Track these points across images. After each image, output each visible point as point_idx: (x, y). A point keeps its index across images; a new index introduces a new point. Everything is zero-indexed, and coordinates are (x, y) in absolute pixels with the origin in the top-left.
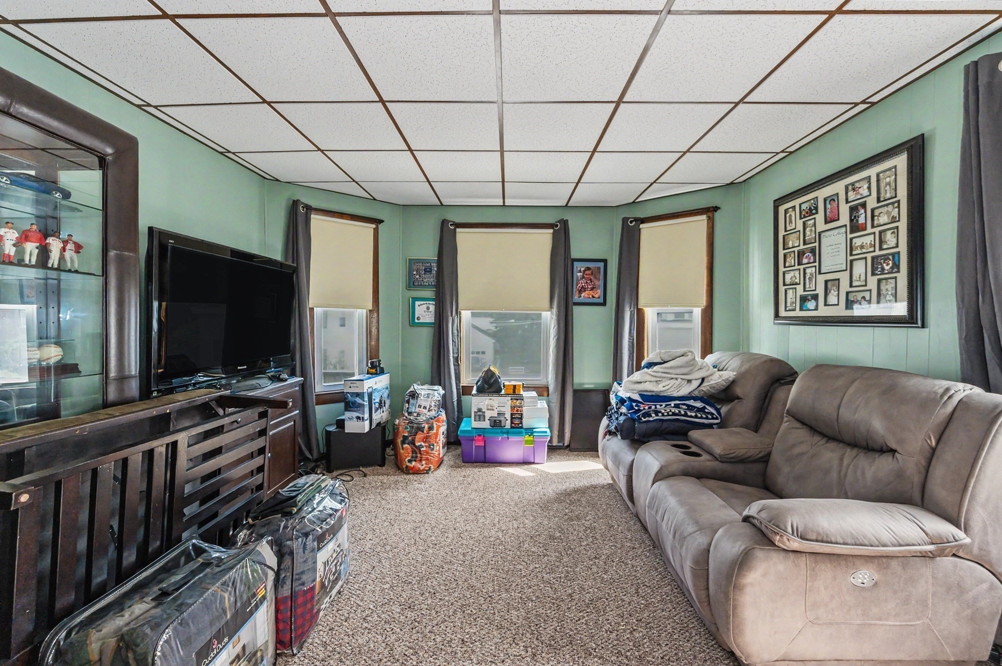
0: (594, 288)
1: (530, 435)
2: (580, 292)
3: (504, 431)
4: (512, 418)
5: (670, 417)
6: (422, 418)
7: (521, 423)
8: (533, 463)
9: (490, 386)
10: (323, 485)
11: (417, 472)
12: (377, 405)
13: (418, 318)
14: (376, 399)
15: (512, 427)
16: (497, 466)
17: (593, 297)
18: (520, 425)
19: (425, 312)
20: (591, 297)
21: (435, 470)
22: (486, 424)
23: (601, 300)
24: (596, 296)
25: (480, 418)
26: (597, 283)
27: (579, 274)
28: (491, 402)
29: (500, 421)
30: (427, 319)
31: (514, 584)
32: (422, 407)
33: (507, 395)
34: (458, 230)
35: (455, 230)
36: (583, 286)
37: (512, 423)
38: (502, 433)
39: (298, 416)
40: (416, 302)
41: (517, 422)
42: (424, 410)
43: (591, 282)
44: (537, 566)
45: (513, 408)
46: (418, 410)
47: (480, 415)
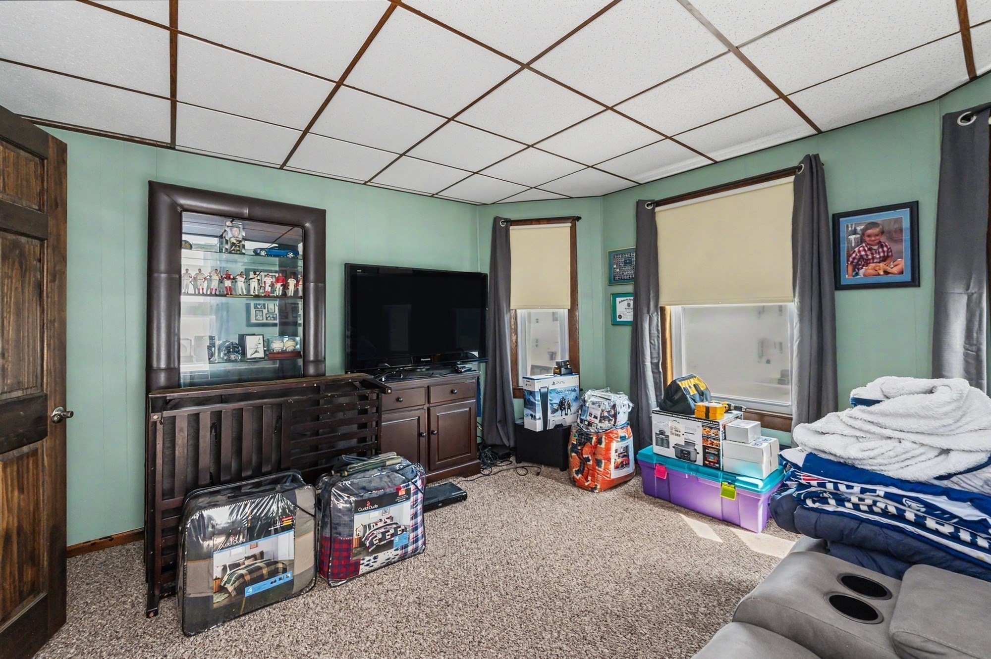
0: (888, 256)
1: (729, 483)
2: (856, 267)
3: (693, 467)
4: (705, 453)
5: (877, 518)
6: (592, 429)
7: (719, 462)
8: (738, 526)
9: (675, 403)
10: (388, 463)
11: (581, 487)
12: (556, 406)
13: (620, 317)
14: (554, 400)
15: (705, 465)
16: (680, 512)
17: (886, 273)
18: (717, 465)
19: (625, 310)
20: (882, 273)
21: (601, 490)
22: (671, 453)
23: (907, 277)
24: (895, 270)
25: (662, 442)
26: (895, 248)
27: (852, 237)
28: (675, 424)
29: (689, 453)
30: (628, 317)
31: (516, 648)
32: (593, 416)
33: (698, 419)
34: (657, 209)
35: (653, 209)
36: (861, 256)
37: (705, 459)
38: (690, 469)
39: (474, 405)
40: (617, 299)
41: (711, 459)
42: (595, 419)
43: (882, 247)
44: (565, 648)
45: (705, 438)
46: (588, 418)
47: (664, 441)
